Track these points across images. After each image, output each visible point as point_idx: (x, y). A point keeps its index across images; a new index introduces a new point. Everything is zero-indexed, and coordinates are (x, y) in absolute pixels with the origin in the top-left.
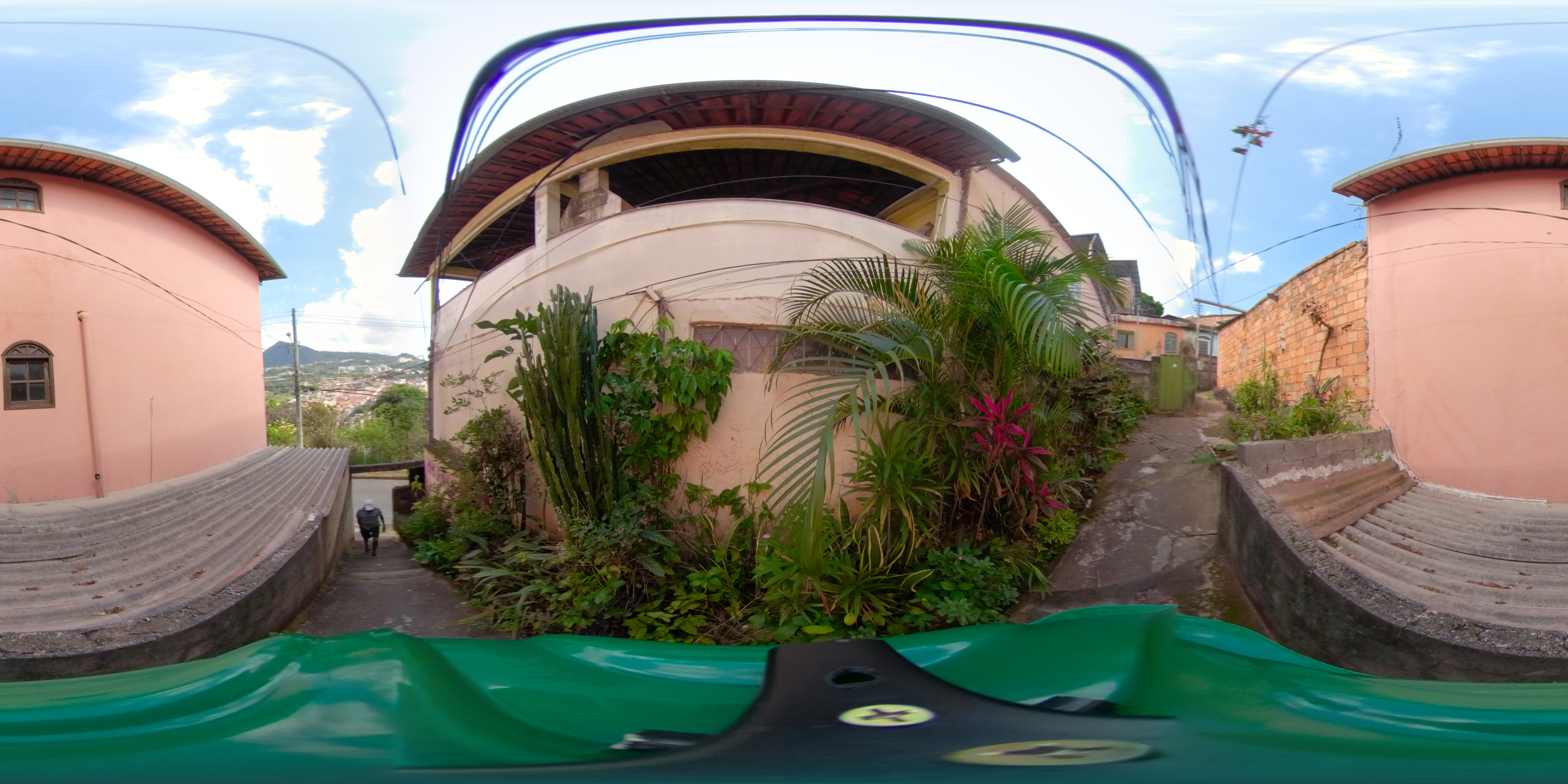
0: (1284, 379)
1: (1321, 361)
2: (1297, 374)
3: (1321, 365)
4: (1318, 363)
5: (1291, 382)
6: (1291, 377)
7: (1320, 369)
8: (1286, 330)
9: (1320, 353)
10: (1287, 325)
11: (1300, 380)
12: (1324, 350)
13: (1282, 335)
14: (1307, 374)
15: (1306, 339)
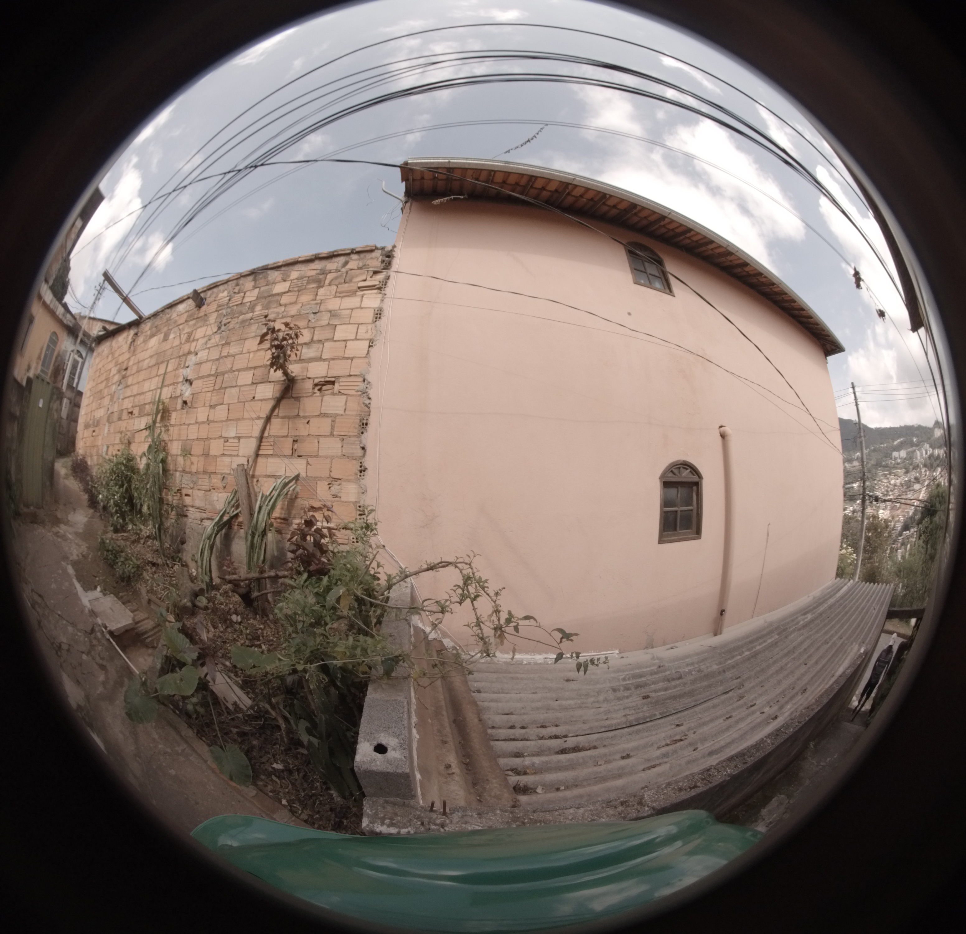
0: (180, 460)
1: (261, 438)
2: (206, 455)
3: (259, 448)
4: (253, 444)
5: (194, 469)
6: (194, 459)
7: (257, 455)
8: (200, 364)
9: (260, 423)
10: (203, 355)
11: (211, 469)
12: (268, 419)
13: (189, 373)
14: (227, 460)
15: (234, 391)
